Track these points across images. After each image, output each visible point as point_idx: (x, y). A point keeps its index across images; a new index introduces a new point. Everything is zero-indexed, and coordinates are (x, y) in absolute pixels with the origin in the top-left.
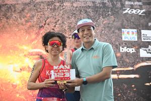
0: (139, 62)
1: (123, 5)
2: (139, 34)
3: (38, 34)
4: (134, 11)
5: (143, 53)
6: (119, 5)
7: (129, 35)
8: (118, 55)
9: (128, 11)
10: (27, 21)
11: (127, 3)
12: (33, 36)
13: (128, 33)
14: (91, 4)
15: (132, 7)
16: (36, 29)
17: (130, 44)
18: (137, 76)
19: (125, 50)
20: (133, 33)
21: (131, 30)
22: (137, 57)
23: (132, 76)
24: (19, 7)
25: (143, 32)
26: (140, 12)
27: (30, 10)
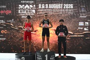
0: (84, 32)
1: (79, 15)
2: (84, 23)
3: (54, 24)
4: (83, 17)
5: (85, 29)
7: (81, 24)
8: (78, 30)
9: (81, 17)
10: (51, 20)
11: (81, 14)
13: (81, 23)
14: (70, 15)
15: (82, 15)
17: (81, 26)
18: (83, 36)
19: (80, 28)
20: (82, 23)
21: (82, 22)
22: (83, 30)
23: (82, 36)
24: (49, 16)
26: (85, 17)
27: (52, 17)
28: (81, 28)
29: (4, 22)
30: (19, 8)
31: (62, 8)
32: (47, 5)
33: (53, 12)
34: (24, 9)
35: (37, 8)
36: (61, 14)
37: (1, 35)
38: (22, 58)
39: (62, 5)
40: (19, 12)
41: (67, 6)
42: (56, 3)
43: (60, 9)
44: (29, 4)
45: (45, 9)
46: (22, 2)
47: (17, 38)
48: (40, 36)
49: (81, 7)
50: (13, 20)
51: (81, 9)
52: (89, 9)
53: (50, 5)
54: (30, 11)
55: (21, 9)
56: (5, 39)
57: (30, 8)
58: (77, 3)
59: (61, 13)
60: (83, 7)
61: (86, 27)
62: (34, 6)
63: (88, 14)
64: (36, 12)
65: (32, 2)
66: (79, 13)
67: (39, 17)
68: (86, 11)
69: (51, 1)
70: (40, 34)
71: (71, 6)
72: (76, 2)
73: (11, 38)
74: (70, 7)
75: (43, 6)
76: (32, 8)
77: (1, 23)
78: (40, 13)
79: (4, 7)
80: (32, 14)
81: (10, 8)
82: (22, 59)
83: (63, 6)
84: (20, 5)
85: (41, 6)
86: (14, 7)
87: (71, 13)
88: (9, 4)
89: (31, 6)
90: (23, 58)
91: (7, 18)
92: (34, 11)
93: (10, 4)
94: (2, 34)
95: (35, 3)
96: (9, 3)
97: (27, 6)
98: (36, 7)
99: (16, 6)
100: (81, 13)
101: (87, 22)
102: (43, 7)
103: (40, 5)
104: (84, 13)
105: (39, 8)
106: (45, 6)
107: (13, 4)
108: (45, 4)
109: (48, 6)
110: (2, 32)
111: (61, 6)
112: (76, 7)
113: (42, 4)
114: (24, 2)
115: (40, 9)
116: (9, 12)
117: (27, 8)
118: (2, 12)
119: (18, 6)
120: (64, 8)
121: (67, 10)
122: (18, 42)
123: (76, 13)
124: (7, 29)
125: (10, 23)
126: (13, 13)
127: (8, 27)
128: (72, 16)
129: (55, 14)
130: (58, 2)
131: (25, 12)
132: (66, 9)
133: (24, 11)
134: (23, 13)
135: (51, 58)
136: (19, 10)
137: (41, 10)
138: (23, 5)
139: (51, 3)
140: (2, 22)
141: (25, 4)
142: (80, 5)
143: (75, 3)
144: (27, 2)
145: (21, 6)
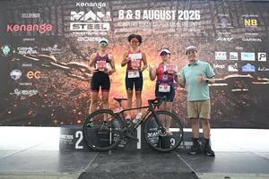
0: (227, 75)
1: (216, 35)
2: (228, 55)
3: (156, 56)
4: (225, 39)
5: (231, 69)
6: (213, 35)
7: (220, 56)
9: (220, 39)
10: (149, 47)
11: (220, 33)
12: (153, 57)
14: (193, 35)
15: (223, 36)
16: (155, 53)
18: (226, 84)
19: (217, 66)
21: (222, 53)
22: (226, 71)
23: (222, 85)
25: (231, 53)
26: (229, 40)
27: (151, 39)
28: (222, 67)
29: (35, 52)
30: (72, 19)
31: (174, 18)
32: (138, 12)
33: (152, 27)
34: (83, 21)
35: (115, 20)
36: (173, 34)
37: (27, 84)
38: (77, 133)
39: (174, 12)
40: (71, 28)
41: (185, 14)
42: (159, 7)
43: (170, 21)
44: (95, 10)
45: (135, 20)
46: (78, 4)
47: (66, 90)
48: (121, 84)
49: (218, 17)
50: (56, 46)
51: (219, 21)
52: (238, 22)
53: (145, 12)
54: (97, 27)
55: (75, 21)
56: (35, 92)
57: (98, 19)
58: (210, 7)
59: (173, 31)
60: (225, 17)
61: (232, 63)
62: (108, 13)
63: (236, 33)
64: (113, 28)
65: (101, 5)
66: (214, 30)
67: (120, 40)
68: (232, 25)
69: (149, 2)
70: (121, 80)
71: (196, 14)
72: (206, 5)
73: (51, 90)
74: (194, 17)
75: (128, 14)
76: (101, 19)
77: (28, 55)
78: (121, 30)
79: (35, 15)
80: (102, 34)
81: (50, 19)
82: (77, 136)
83: (177, 15)
84: (73, 13)
85: (125, 15)
86: (59, 16)
87: (195, 30)
88: (46, 9)
89: (100, 14)
90: (79, 135)
91: (41, 41)
92: (107, 26)
93: (49, 8)
94: (27, 80)
95: (111, 7)
96: (47, 6)
97: (90, 14)
98: (112, 16)
99: (63, 15)
100: (221, 30)
101: (234, 51)
102: (129, 16)
103: (121, 13)
104: (228, 30)
105: (120, 18)
106: (134, 15)
107: (56, 9)
108: (134, 10)
109: (142, 14)
110: (28, 75)
111: (171, 14)
112: (208, 17)
113: (125, 10)
114: (83, 4)
115: (123, 21)
116: (46, 28)
117: (90, 19)
118: (29, 28)
119: (70, 15)
120: (180, 18)
121: (186, 24)
122: (67, 99)
123: (207, 30)
124: (41, 69)
125: (48, 53)
126: (57, 29)
127: (43, 64)
128: (199, 39)
129: (157, 32)
130: (164, 6)
131: (86, 28)
132: (183, 21)
133: (83, 26)
134: (81, 29)
135: (150, 135)
136: (72, 24)
137: (124, 24)
138: (82, 13)
139: (149, 8)
140: (29, 52)
141: (86, 10)
142: (218, 13)
143: (204, 8)
144: (92, 5)
145: (75, 15)
